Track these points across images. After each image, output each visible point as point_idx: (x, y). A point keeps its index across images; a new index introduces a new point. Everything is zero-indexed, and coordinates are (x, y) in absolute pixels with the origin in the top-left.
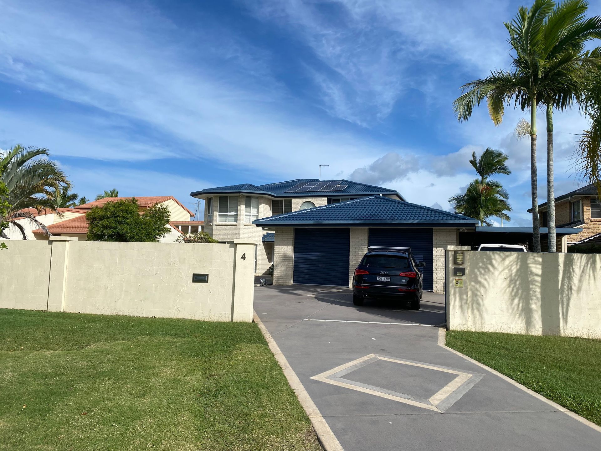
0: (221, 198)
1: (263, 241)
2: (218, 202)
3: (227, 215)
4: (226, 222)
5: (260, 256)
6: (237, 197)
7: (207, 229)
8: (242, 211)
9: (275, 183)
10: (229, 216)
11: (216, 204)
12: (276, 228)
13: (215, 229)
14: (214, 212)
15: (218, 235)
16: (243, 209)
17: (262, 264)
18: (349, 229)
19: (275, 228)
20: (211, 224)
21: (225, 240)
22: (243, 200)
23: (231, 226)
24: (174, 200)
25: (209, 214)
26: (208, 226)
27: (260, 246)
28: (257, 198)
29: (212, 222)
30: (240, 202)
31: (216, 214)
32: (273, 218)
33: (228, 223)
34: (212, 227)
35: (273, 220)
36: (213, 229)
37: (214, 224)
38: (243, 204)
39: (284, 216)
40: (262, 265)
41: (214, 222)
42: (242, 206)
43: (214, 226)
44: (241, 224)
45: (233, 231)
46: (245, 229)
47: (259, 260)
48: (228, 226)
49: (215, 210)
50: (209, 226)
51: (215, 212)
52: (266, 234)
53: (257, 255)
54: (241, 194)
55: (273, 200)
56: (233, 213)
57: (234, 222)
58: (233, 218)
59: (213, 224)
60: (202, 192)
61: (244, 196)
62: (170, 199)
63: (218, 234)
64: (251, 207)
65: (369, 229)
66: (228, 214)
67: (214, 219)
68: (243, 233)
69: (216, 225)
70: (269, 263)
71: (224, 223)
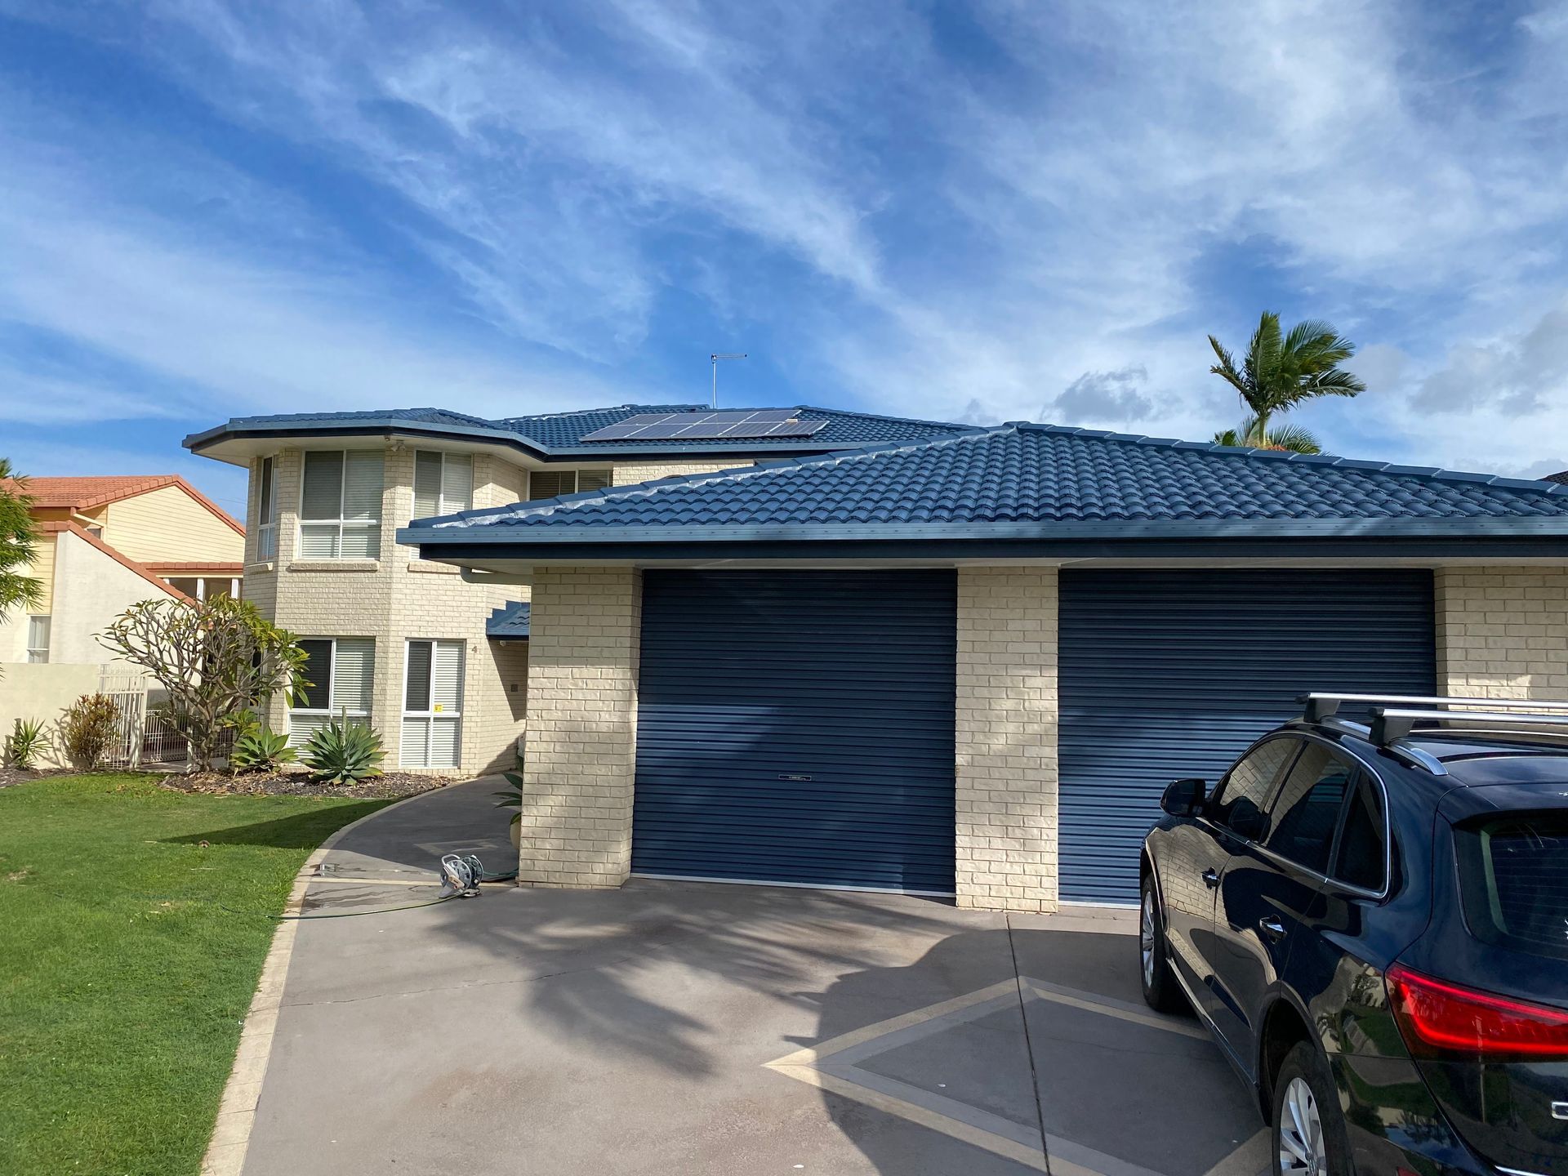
0: (312, 457)
1: (490, 637)
2: (299, 471)
3: (336, 527)
4: (332, 556)
5: (478, 698)
6: (378, 453)
7: (256, 587)
8: (399, 512)
9: (544, 416)
10: (347, 531)
11: (290, 481)
12: (537, 570)
13: (287, 585)
14: (283, 516)
15: (296, 611)
16: (403, 502)
17: (484, 729)
18: (952, 574)
19: (531, 572)
20: (270, 566)
21: (325, 633)
22: (402, 464)
23: (351, 575)
24: (186, 490)
25: (264, 526)
26: (257, 573)
27: (478, 656)
28: (467, 459)
29: (274, 557)
30: (392, 474)
31: (292, 524)
32: (522, 514)
33: (340, 560)
34: (273, 575)
35: (521, 522)
36: (279, 585)
37: (280, 564)
38: (405, 480)
39: (582, 503)
40: (486, 734)
41: (281, 558)
42: (400, 490)
43: (279, 574)
44: (396, 564)
45: (363, 596)
46: (414, 586)
47: (475, 714)
48: (342, 575)
49: (288, 505)
50: (264, 576)
51: (289, 515)
52: (504, 608)
53: (466, 693)
54: (394, 437)
55: (532, 473)
56: (364, 521)
57: (368, 556)
58: (362, 541)
59: (276, 566)
60: (228, 430)
61: (409, 448)
62: (166, 485)
63: (296, 605)
64: (442, 496)
65: (1064, 575)
66: (342, 522)
67: (282, 543)
68: (404, 602)
69: (290, 570)
70: (516, 720)
71: (328, 560)
